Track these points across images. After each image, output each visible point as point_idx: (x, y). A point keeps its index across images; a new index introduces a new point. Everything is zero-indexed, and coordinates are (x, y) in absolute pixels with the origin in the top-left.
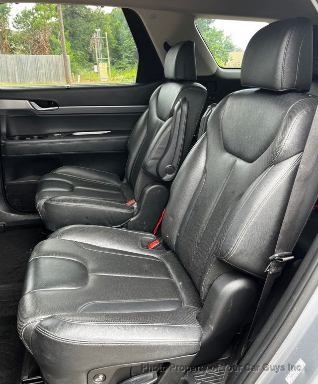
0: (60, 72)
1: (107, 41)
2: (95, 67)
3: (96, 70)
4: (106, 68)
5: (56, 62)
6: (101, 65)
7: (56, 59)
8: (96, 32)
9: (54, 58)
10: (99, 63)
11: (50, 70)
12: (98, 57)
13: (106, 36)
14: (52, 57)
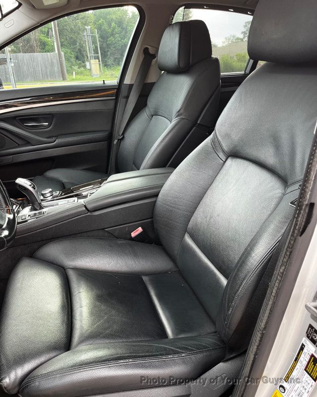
0: (56, 69)
1: (97, 38)
2: (87, 64)
3: (88, 67)
4: (98, 65)
5: (51, 59)
6: (93, 61)
7: (51, 56)
8: (87, 29)
10: (91, 59)
11: (46, 68)
12: (90, 54)
13: (96, 33)
14: (47, 55)
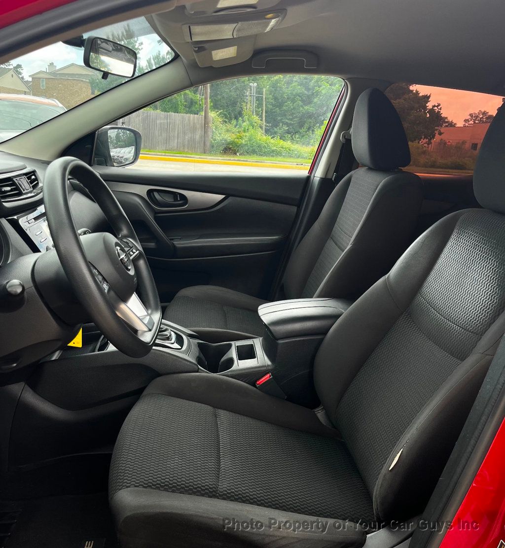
0: (198, 136)
1: (264, 100)
5: (194, 123)
7: (194, 118)
8: (251, 87)
9: (192, 118)
11: (185, 134)
13: (264, 93)
14: (189, 117)
